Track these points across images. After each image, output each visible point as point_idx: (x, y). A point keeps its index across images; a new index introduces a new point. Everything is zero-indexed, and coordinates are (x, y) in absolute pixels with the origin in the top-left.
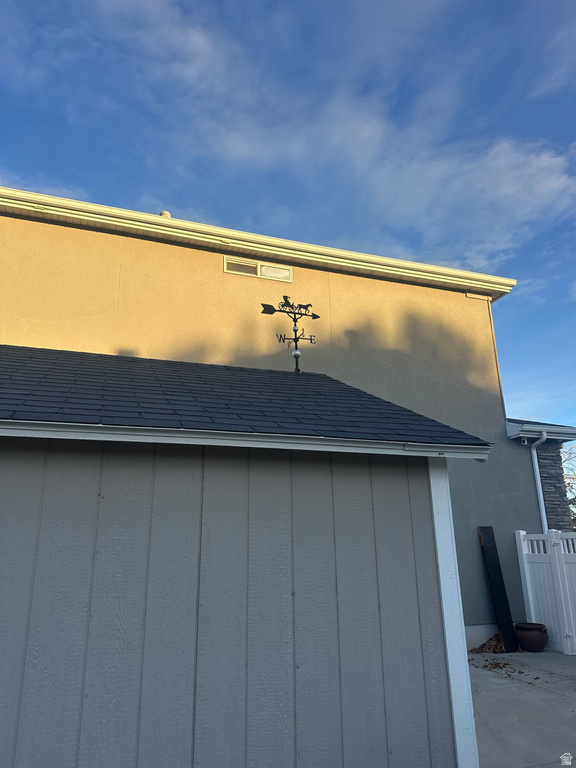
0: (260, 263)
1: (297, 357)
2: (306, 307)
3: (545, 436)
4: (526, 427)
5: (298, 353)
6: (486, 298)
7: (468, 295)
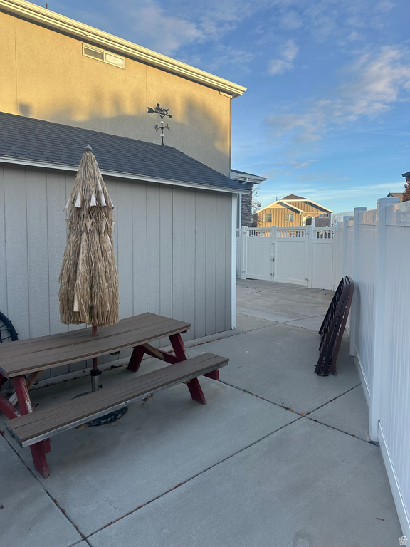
0: (105, 52)
1: (162, 137)
2: (167, 111)
3: (247, 180)
4: (240, 175)
5: (163, 135)
6: (229, 96)
7: (221, 93)
